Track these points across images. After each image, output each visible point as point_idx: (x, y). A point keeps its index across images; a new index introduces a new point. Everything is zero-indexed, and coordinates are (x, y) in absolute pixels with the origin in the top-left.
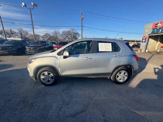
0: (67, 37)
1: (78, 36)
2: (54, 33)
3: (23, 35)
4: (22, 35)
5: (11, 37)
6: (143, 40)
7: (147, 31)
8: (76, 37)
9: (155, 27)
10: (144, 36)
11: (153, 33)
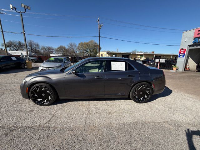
0: (85, 50)
2: (70, 46)
4: (31, 48)
6: (181, 54)
7: (185, 40)
9: (198, 34)
10: (182, 48)
11: (195, 43)
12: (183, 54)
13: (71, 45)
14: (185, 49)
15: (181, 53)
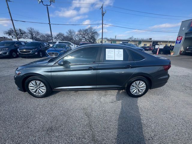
0: (84, 37)
1: (97, 36)
3: (33, 36)
5: (21, 38)
6: (178, 41)
8: (95, 37)
10: (179, 36)
11: (191, 31)
12: (180, 41)
13: (70, 32)
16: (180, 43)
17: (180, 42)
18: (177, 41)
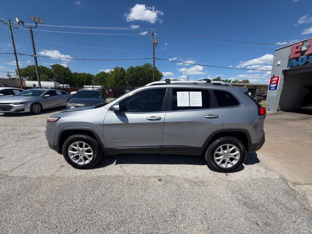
6: (272, 85)
9: (296, 53)
10: (274, 76)
11: (292, 66)
12: (275, 85)
14: (279, 77)
15: (273, 82)
16: (276, 88)
17: (277, 86)
18: (270, 85)
